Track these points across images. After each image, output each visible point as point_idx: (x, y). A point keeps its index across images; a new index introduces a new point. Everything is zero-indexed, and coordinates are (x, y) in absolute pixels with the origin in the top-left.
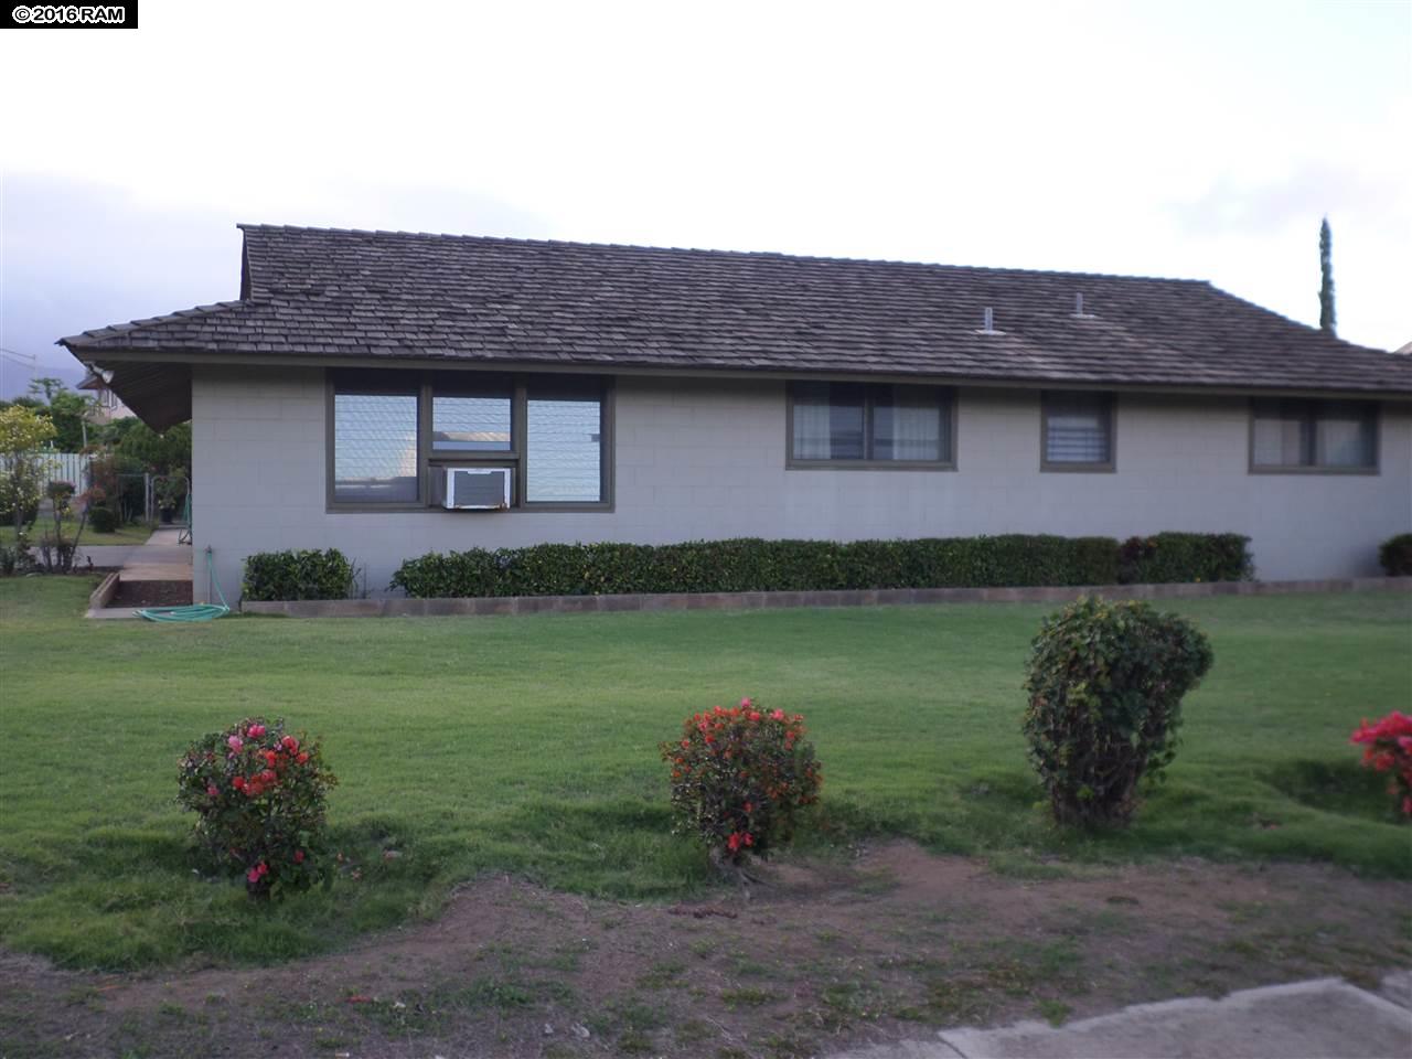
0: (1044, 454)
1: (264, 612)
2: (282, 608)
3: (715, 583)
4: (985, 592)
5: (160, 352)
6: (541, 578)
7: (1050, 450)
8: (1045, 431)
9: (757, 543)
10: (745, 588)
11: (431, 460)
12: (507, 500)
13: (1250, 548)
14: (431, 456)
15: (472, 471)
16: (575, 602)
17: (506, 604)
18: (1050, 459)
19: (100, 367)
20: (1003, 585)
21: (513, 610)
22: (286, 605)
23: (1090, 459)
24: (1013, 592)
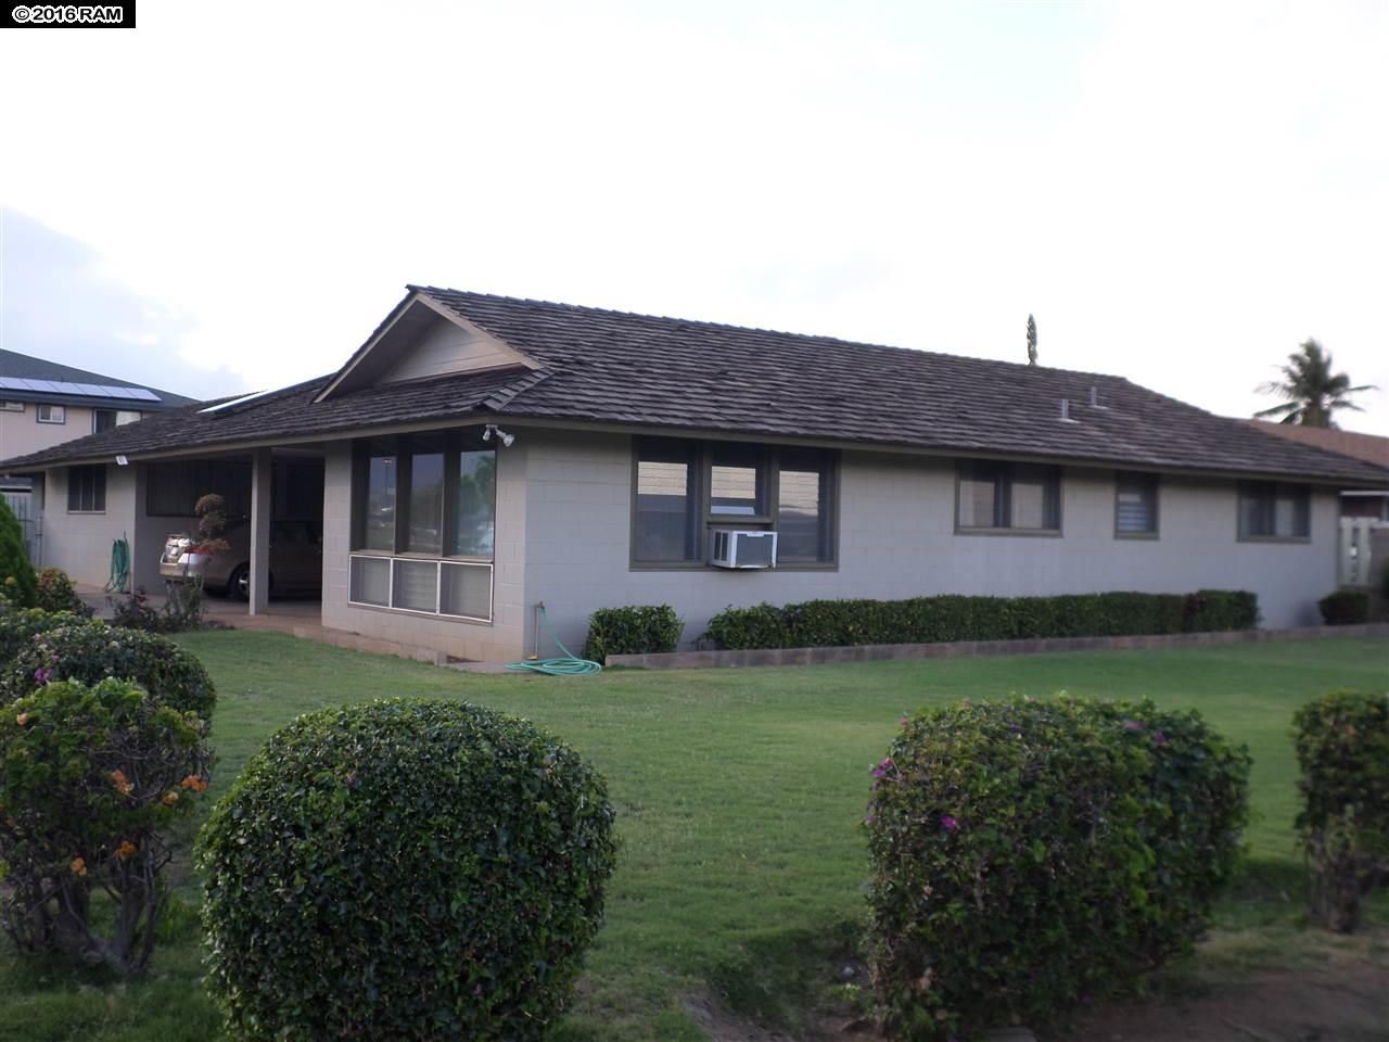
0: (1116, 524)
1: (627, 664)
2: (641, 661)
3: (935, 635)
4: (1111, 640)
5: (557, 419)
6: (819, 631)
7: (1121, 521)
8: (1118, 504)
9: (960, 599)
10: (957, 639)
11: (709, 523)
12: (774, 561)
13: (1260, 603)
14: (710, 519)
15: (750, 534)
16: (850, 652)
17: (804, 654)
18: (1121, 528)
19: (503, 431)
20: (1118, 634)
21: (808, 659)
22: (645, 657)
23: (1139, 529)
24: (1127, 641)
